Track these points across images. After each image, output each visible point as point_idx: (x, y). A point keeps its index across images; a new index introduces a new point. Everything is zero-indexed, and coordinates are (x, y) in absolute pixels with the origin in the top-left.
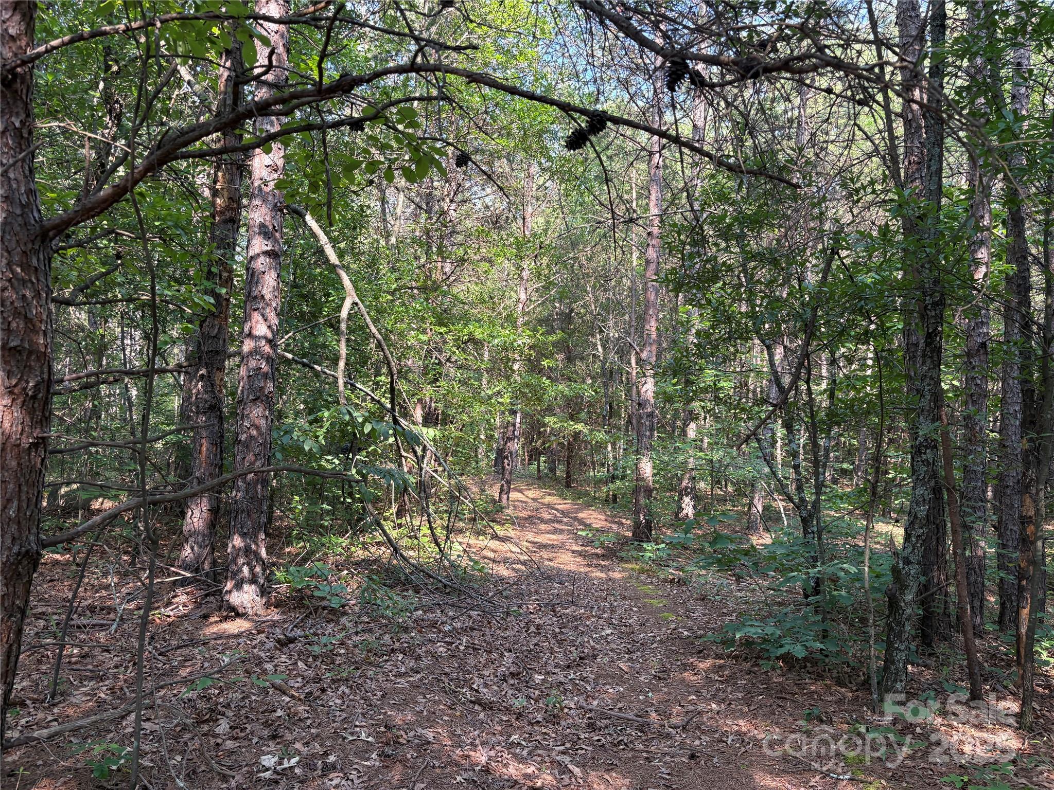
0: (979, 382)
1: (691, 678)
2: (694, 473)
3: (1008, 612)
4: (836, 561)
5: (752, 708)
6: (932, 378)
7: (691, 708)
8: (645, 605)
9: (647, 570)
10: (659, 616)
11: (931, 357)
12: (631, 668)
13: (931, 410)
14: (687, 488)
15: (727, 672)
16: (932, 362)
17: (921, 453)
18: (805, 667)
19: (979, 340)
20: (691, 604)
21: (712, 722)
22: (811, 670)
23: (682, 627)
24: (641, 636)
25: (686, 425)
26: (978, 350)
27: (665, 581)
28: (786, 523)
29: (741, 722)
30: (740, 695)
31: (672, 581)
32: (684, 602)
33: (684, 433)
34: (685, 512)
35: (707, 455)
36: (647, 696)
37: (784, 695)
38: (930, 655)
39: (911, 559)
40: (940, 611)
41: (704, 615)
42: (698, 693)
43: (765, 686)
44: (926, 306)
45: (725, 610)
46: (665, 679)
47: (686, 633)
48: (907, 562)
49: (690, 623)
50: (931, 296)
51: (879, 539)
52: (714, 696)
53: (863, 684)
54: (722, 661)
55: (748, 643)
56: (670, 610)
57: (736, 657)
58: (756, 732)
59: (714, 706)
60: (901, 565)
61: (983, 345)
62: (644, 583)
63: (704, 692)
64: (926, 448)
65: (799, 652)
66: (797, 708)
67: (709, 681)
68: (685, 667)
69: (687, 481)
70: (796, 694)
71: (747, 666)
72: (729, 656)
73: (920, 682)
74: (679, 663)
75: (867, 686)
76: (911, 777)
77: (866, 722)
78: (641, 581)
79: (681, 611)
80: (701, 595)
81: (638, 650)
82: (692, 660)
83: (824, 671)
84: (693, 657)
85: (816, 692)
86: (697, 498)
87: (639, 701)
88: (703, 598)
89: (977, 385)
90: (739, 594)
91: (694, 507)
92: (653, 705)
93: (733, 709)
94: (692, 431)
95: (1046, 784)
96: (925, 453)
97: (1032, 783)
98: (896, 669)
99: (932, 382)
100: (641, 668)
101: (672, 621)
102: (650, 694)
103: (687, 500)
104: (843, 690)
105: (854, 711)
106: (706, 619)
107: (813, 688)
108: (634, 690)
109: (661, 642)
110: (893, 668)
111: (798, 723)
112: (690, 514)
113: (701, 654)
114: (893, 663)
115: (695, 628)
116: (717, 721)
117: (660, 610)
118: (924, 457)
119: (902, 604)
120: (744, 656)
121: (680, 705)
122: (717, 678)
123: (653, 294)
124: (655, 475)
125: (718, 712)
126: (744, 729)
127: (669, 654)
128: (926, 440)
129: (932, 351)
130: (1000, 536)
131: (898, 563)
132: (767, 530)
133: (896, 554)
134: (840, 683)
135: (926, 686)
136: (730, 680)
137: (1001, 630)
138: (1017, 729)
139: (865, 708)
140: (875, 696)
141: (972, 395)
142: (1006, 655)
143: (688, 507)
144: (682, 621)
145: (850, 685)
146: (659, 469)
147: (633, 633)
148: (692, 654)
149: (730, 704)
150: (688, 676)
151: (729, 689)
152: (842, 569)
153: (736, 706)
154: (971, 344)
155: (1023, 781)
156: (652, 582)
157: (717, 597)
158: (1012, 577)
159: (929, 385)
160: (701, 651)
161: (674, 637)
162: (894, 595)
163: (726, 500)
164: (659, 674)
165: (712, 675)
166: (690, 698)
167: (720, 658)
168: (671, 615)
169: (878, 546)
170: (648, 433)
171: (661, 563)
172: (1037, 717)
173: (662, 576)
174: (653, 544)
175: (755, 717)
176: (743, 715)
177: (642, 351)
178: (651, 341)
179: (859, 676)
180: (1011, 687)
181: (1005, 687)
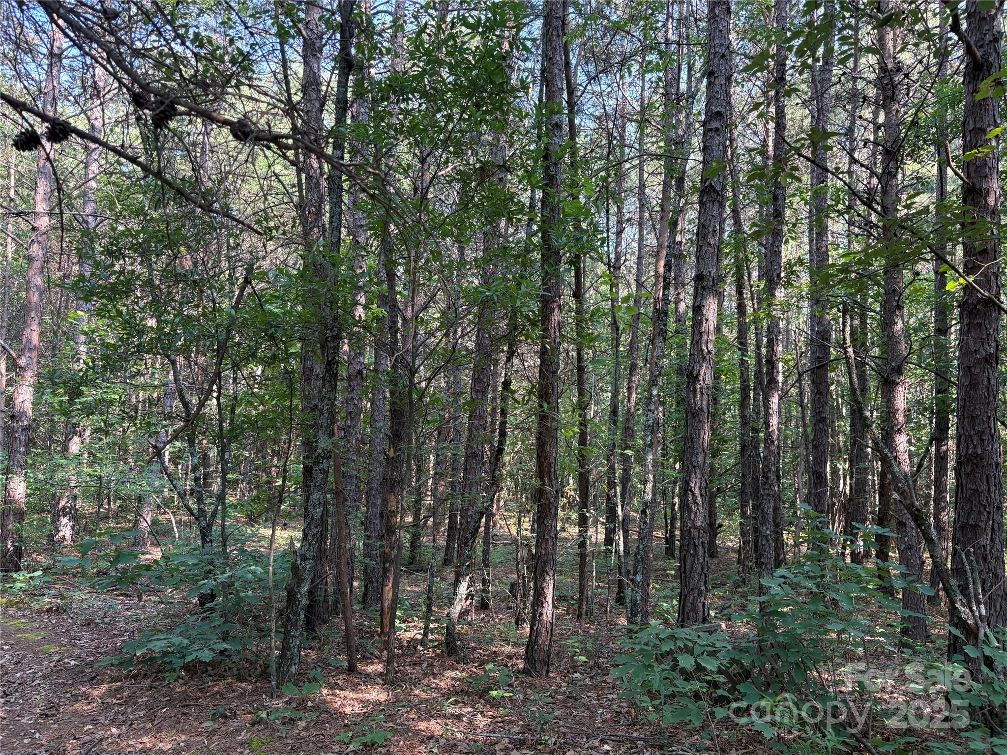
0: (356, 402)
1: (85, 708)
2: (76, 491)
3: (369, 592)
4: (244, 565)
5: (156, 722)
6: (329, 399)
7: (87, 738)
8: (18, 642)
9: (17, 603)
10: (37, 649)
11: (330, 382)
12: (8, 712)
13: (328, 427)
14: (64, 508)
15: (126, 694)
16: (330, 385)
17: (318, 463)
18: (207, 671)
19: (358, 368)
20: (75, 631)
21: (114, 747)
22: (212, 673)
23: (67, 657)
24: (18, 675)
25: (68, 440)
26: (356, 376)
27: (39, 612)
28: (177, 535)
29: (145, 739)
30: (141, 714)
31: (49, 611)
32: (67, 630)
33: (65, 448)
34: (61, 534)
35: (95, 471)
36: (33, 738)
37: (188, 702)
38: (313, 638)
39: (307, 555)
40: (322, 599)
41: (92, 640)
42: (94, 722)
43: (168, 698)
44: (327, 338)
45: (115, 632)
46: (53, 715)
47: (73, 663)
48: (304, 558)
49: (77, 652)
50: (331, 330)
51: (263, 543)
52: (113, 721)
53: (261, 675)
54: (119, 684)
55: (148, 660)
56: (50, 642)
57: (135, 677)
58: (161, 745)
59: (114, 730)
60: (299, 562)
61: (360, 372)
62: (14, 618)
63: (102, 719)
64: (323, 458)
65: (207, 656)
66: (201, 711)
67: (106, 707)
68: (76, 699)
69: (65, 500)
70: (200, 698)
71: (147, 683)
72: (126, 677)
73: (307, 663)
74: (69, 695)
75: (265, 676)
76: (307, 746)
77: (266, 708)
78: (10, 616)
79: (64, 641)
80: (86, 620)
81: (16, 691)
82: (84, 689)
83: (225, 670)
84: (84, 686)
85: (218, 693)
86: (76, 517)
87: (24, 745)
88: (89, 623)
89: (355, 404)
90: (129, 613)
91: (73, 527)
92: (42, 745)
93: (135, 729)
94: (75, 446)
95: (406, 723)
96: (322, 463)
97: (396, 725)
98: (292, 654)
99: (330, 403)
100: (23, 709)
101: (55, 653)
102: (37, 735)
103: (64, 520)
104: (244, 685)
105: (254, 701)
106: (94, 644)
107: (216, 689)
108: (16, 735)
109: (44, 677)
110: (289, 654)
111: (203, 725)
112: (68, 536)
113: (94, 681)
114: (289, 649)
115: (84, 655)
116: (119, 745)
117: (38, 643)
118: (321, 466)
119: (299, 596)
120: (143, 673)
121: (75, 738)
122: (114, 701)
123: (36, 294)
124: (28, 496)
125: (119, 736)
126: (148, 745)
127: (55, 688)
128: (323, 451)
129: (330, 376)
130: (366, 530)
131: (296, 561)
132: (158, 544)
133: (295, 552)
134: (241, 679)
135: (312, 665)
136: (130, 701)
137: (365, 608)
138: (383, 685)
139: (264, 696)
140: (273, 683)
141: (351, 413)
142: (370, 628)
143: (66, 528)
144: (66, 651)
145: (249, 679)
146: (35, 489)
147: (6, 673)
148: (82, 683)
149: (132, 724)
150: (82, 707)
151: (130, 709)
152: (249, 572)
153: (139, 724)
154: (351, 371)
155: (391, 724)
156: (23, 615)
157: (106, 620)
158: (374, 563)
159: (327, 405)
160: (93, 678)
161: (59, 669)
162: (292, 589)
163: (108, 518)
164: (46, 712)
165: (109, 700)
166: (85, 729)
167: (117, 681)
168: (53, 646)
169: (262, 549)
170: (22, 449)
171: (34, 593)
172: (397, 672)
173: (37, 607)
174: (26, 573)
175: (159, 730)
176: (147, 732)
177: (19, 357)
178: (32, 346)
179: (256, 669)
180: (376, 653)
181: (372, 654)
